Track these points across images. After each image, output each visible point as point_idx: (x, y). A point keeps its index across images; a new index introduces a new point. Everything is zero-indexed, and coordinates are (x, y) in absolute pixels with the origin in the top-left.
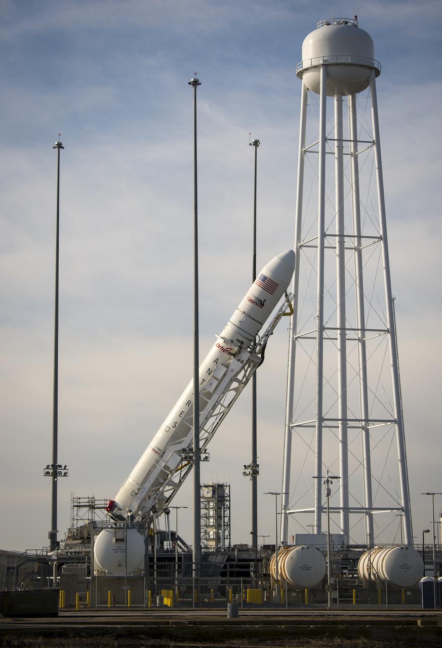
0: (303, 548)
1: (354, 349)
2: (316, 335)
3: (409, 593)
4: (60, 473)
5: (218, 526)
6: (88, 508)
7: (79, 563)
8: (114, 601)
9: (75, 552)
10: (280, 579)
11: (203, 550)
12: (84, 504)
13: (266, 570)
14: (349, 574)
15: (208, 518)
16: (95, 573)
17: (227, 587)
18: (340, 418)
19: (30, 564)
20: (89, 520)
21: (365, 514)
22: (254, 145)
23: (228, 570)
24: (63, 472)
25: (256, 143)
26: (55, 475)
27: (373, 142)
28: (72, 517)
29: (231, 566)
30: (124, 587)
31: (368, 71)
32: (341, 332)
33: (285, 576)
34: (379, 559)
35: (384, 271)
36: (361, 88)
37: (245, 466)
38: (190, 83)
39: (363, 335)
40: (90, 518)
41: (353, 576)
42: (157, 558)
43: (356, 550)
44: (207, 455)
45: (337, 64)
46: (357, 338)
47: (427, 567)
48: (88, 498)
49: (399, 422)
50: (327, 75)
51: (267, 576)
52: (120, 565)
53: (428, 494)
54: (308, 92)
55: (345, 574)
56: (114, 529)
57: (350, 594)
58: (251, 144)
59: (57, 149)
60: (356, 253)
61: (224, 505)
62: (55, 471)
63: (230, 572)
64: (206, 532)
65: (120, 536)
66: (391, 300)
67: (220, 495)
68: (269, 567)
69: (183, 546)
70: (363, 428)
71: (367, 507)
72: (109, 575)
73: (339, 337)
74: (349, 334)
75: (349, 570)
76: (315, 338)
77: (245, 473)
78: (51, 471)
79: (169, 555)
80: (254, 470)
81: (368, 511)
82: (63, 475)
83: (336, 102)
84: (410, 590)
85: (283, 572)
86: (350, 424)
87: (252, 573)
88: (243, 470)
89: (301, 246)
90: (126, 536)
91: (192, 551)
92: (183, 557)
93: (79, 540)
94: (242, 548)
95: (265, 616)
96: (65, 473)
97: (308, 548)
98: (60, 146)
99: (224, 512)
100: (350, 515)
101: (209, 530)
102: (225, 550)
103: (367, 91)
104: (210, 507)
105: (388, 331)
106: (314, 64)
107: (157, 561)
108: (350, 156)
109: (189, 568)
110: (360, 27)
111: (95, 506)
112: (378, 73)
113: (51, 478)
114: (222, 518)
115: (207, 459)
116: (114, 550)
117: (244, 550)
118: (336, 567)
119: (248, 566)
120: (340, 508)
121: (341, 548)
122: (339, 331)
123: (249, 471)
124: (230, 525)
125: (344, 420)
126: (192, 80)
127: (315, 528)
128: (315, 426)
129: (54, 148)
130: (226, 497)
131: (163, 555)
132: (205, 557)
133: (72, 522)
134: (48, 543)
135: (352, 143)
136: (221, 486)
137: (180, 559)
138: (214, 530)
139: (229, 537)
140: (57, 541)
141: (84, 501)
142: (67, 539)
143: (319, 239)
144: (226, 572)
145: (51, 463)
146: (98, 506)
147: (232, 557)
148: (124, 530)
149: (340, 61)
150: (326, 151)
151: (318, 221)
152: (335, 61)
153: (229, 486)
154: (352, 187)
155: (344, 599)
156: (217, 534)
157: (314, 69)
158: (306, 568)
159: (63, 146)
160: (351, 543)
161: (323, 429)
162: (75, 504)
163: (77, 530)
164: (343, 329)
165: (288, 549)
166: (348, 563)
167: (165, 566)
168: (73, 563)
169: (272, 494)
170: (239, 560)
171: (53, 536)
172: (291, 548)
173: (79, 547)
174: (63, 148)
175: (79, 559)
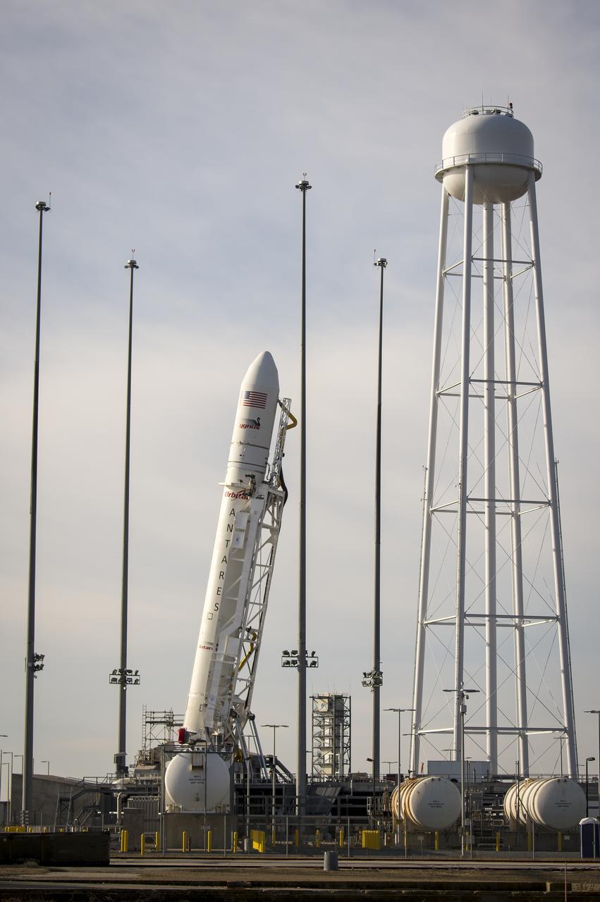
0: (433, 779)
1: (505, 526)
2: (458, 507)
3: (567, 838)
4: (131, 680)
5: (336, 748)
6: (163, 725)
7: (149, 795)
8: (191, 844)
9: (147, 781)
10: (403, 817)
11: (309, 780)
12: (159, 720)
13: (387, 807)
14: (493, 812)
15: (323, 738)
16: (167, 808)
17: (337, 828)
18: (487, 613)
19: (91, 794)
20: (165, 740)
21: (517, 736)
22: (379, 265)
23: (339, 806)
24: (134, 678)
25: (383, 263)
26: (123, 682)
27: (532, 263)
28: (144, 736)
29: (343, 801)
30: (203, 828)
31: (526, 173)
32: (489, 504)
33: (410, 815)
34: (530, 793)
35: (545, 429)
36: (517, 195)
37: (365, 674)
38: (297, 187)
39: (518, 508)
40: (167, 738)
41: (498, 814)
42: (250, 789)
43: (504, 781)
44: (315, 660)
45: (486, 164)
46: (510, 512)
47: (591, 803)
48: (165, 712)
49: (562, 619)
50: (473, 178)
51: (388, 814)
52: (198, 800)
53: (593, 712)
54: (450, 198)
55: (488, 812)
56: (189, 754)
57: (493, 838)
58: (376, 264)
59: (130, 269)
60: (510, 403)
61: (343, 721)
62: (124, 677)
63: (341, 808)
64: (319, 755)
65: (198, 762)
66: (553, 464)
67: (337, 709)
68: (391, 802)
69: (285, 775)
70: (516, 626)
71: (520, 727)
72: (184, 812)
73: (486, 510)
74: (500, 507)
75: (494, 808)
76: (456, 512)
77: (364, 683)
78: (119, 677)
79: (265, 786)
80: (376, 680)
81: (522, 732)
82: (133, 682)
83: (484, 212)
84: (569, 834)
85: (408, 810)
86: (500, 621)
87: (369, 811)
88: (362, 678)
89: (440, 394)
90: (206, 763)
91: (295, 780)
92: (284, 789)
93: (152, 765)
94: (359, 778)
95: (372, 868)
96: (136, 681)
97: (439, 780)
98: (133, 265)
99: (343, 730)
100: (499, 736)
101: (323, 753)
102: (338, 781)
103: (525, 198)
104: (326, 723)
105: (548, 503)
106: (457, 163)
107: (250, 794)
108: (503, 280)
109: (291, 803)
110: (516, 117)
111: (174, 723)
112: (538, 175)
113: (119, 686)
114: (341, 738)
115: (315, 664)
116: (191, 780)
117: (362, 781)
118: (477, 803)
119: (364, 802)
120: (486, 728)
121: (485, 778)
122: (486, 504)
123: (370, 680)
124: (350, 747)
125: (493, 616)
126: (300, 182)
127: (454, 753)
128: (454, 624)
129: (126, 267)
130: (346, 711)
131: (259, 785)
132: (311, 788)
133: (144, 742)
134: (113, 768)
135: (505, 263)
136: (339, 698)
137: (279, 791)
138: (330, 753)
139: (348, 762)
140: (126, 766)
141: (159, 716)
142: (137, 765)
143: (462, 385)
144: (336, 809)
145: (118, 667)
146: (178, 722)
147: (347, 789)
148: (204, 755)
149: (490, 160)
150: (472, 274)
151: (460, 362)
152: (483, 160)
153: (350, 698)
154: (505, 319)
155: (485, 844)
156: (334, 758)
157: (458, 170)
158: (436, 805)
159: (137, 265)
160: (500, 772)
161: (466, 628)
162: (148, 720)
163: (150, 753)
164: (492, 500)
165: (415, 781)
166: (491, 798)
167: (261, 801)
168: (142, 795)
169: (395, 710)
170: (355, 794)
171: (120, 760)
172: (418, 779)
173: (152, 775)
174: (137, 267)
175: (150, 789)
